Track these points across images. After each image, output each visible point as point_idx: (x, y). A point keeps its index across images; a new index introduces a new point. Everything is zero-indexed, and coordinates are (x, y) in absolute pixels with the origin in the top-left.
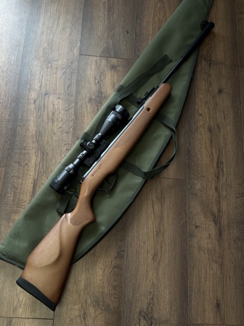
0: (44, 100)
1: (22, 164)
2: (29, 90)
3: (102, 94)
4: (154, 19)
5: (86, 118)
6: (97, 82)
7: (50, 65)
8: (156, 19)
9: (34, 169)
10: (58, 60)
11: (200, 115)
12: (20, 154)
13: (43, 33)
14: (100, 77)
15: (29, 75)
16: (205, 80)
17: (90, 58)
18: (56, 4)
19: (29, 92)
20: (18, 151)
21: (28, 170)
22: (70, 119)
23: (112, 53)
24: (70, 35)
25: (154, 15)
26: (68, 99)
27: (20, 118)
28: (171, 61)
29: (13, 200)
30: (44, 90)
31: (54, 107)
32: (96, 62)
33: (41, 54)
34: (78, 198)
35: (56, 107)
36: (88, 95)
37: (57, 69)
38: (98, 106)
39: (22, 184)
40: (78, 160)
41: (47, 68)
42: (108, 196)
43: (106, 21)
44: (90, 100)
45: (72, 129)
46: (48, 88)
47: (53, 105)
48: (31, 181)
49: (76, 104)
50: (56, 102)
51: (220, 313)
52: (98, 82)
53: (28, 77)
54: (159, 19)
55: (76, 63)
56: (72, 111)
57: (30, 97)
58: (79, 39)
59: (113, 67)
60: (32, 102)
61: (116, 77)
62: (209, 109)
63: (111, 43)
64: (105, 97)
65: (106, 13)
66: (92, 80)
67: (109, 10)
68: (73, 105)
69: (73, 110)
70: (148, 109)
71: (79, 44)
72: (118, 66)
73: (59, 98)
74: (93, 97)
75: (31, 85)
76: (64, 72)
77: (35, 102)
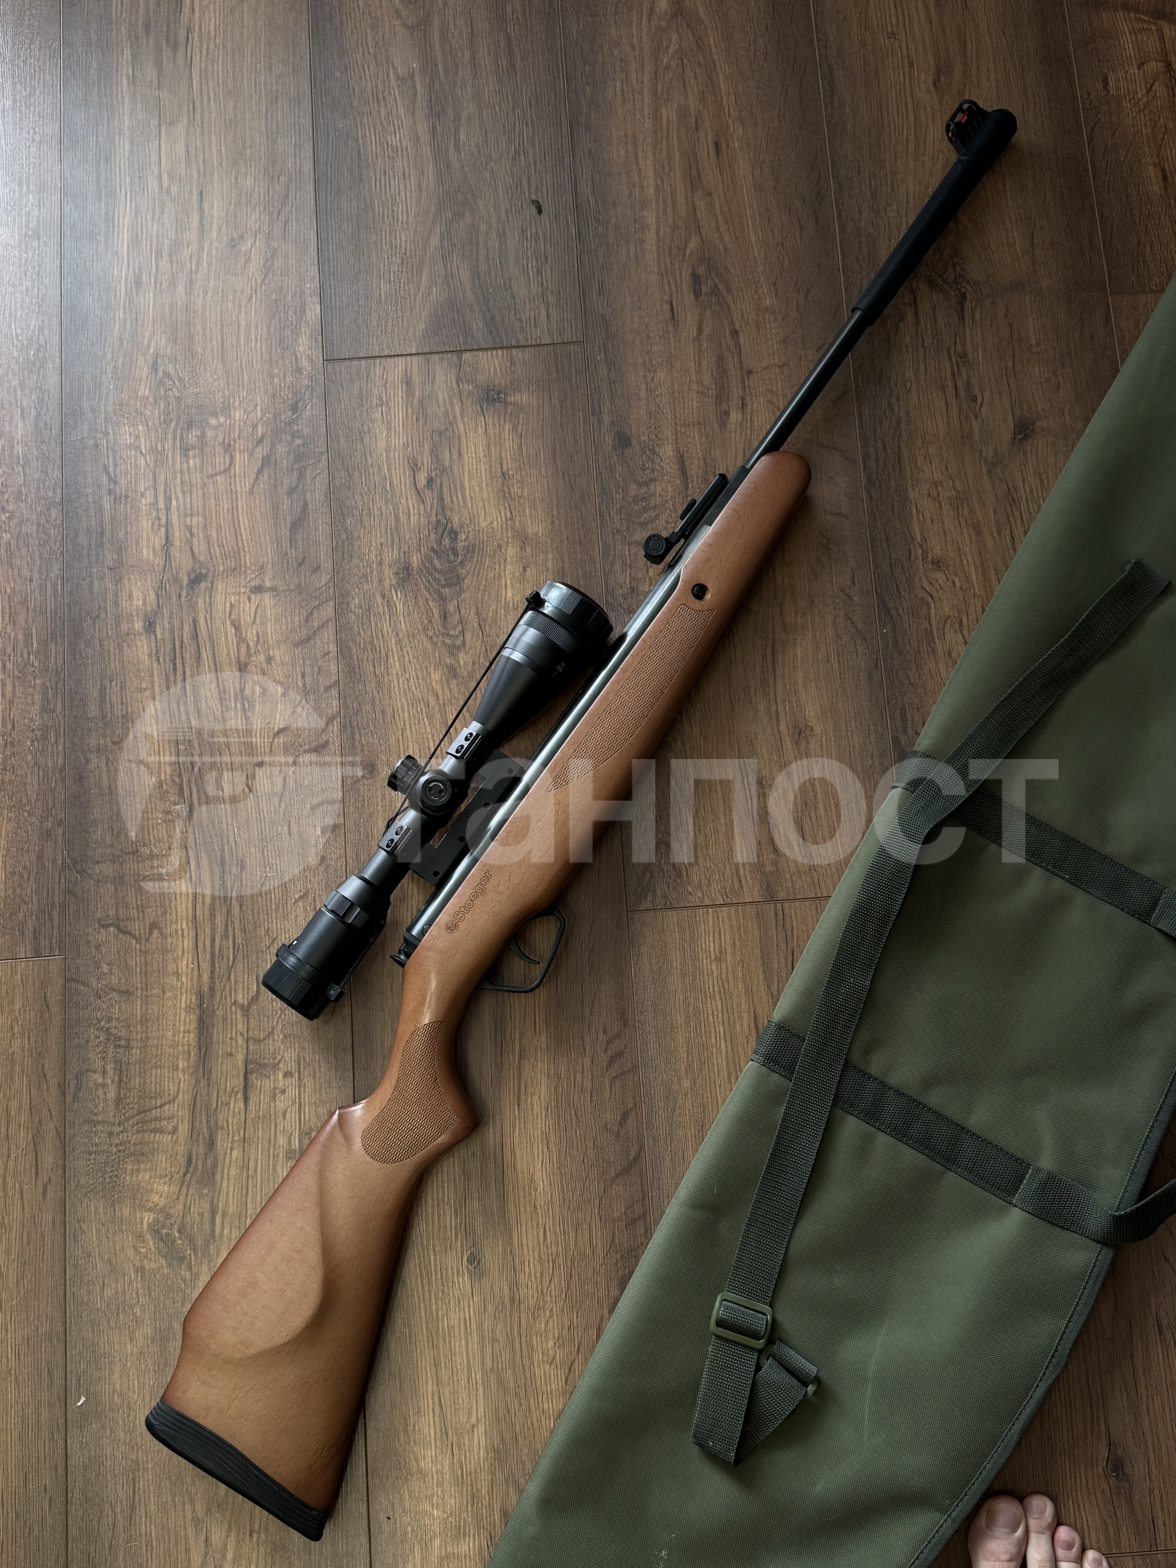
0: (193, 607)
1: (135, 927)
2: (117, 572)
3: (454, 535)
4: (656, 116)
5: (396, 668)
6: (422, 479)
7: (192, 437)
8: (669, 113)
9: (188, 943)
10: (226, 409)
11: (938, 564)
12: (120, 880)
13: (138, 283)
14: (435, 454)
15: (107, 502)
16: (943, 388)
17: (377, 369)
18: (180, 128)
19: (118, 581)
20: (108, 869)
21: (165, 951)
22: (323, 681)
23: (478, 326)
24: (267, 269)
25: (655, 93)
26: (299, 589)
27: (93, 711)
29: (119, 1100)
30: (183, 563)
31: (241, 640)
32: (408, 383)
33: (144, 390)
35: (251, 635)
36: (391, 555)
37: (228, 448)
38: (442, 598)
39: (145, 1020)
40: (379, 857)
41: (185, 451)
43: (431, 169)
44: (405, 574)
45: (335, 727)
46: (199, 547)
47: (237, 628)
48: (186, 999)
49: (341, 605)
50: (247, 611)
51: (1130, 1502)
52: (430, 481)
53: (100, 511)
54: (683, 112)
55: (311, 409)
56: (327, 640)
57: (125, 604)
58: (311, 286)
59: (492, 398)
60: (138, 626)
61: (510, 443)
62: (977, 528)
63: (465, 275)
64: (471, 550)
65: (422, 128)
66: (400, 476)
67: (436, 111)
68: (329, 610)
69: (329, 634)
70: (699, 591)
71: (314, 311)
72: (514, 386)
73: (258, 589)
74: (415, 560)
75: (120, 551)
76: (266, 461)
77: (150, 626)
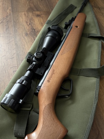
3: (35, 30)
6: (28, 24)
14: (30, 21)
17: (20, 13)
23: (35, 9)
28: (76, 8)
32: (25, 14)
34: (38, 113)
36: (24, 32)
38: (34, 37)
40: (28, 72)
42: (70, 102)
52: (30, 24)
59: (38, 16)
61: (42, 20)
63: (32, 5)
66: (24, 23)
70: (77, 27)
72: (42, 15)
74: (28, 33)
